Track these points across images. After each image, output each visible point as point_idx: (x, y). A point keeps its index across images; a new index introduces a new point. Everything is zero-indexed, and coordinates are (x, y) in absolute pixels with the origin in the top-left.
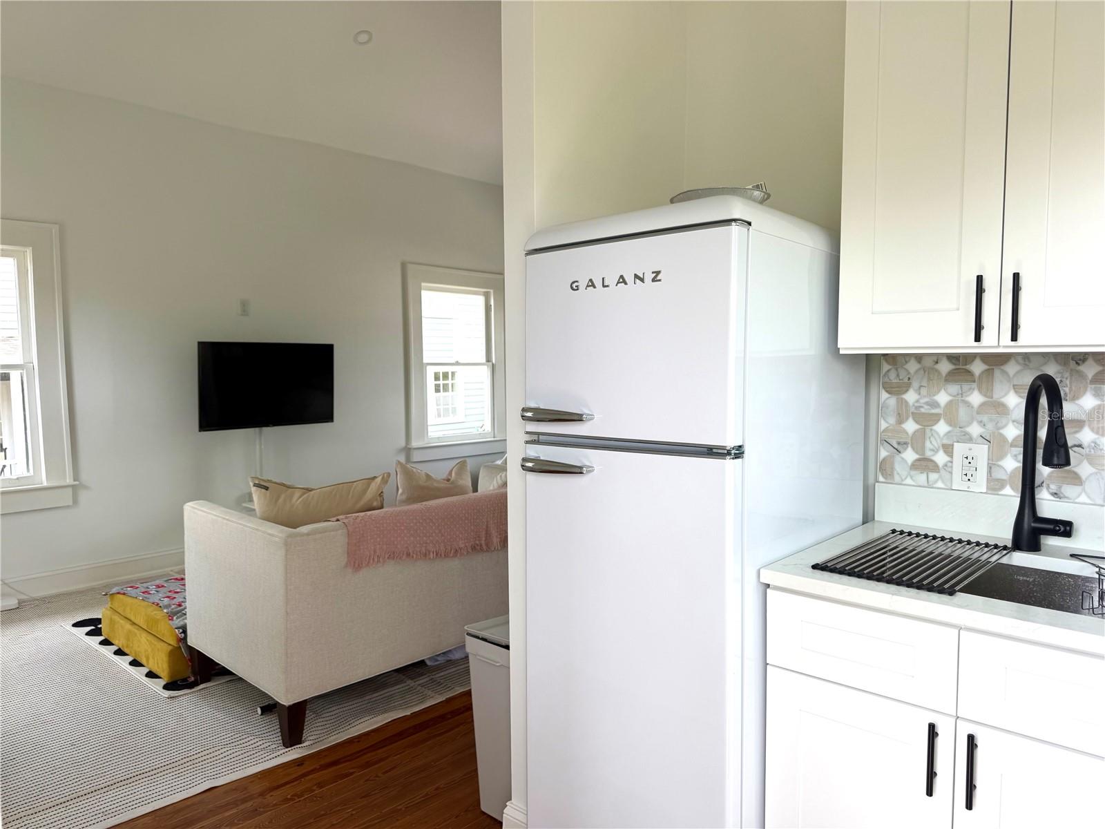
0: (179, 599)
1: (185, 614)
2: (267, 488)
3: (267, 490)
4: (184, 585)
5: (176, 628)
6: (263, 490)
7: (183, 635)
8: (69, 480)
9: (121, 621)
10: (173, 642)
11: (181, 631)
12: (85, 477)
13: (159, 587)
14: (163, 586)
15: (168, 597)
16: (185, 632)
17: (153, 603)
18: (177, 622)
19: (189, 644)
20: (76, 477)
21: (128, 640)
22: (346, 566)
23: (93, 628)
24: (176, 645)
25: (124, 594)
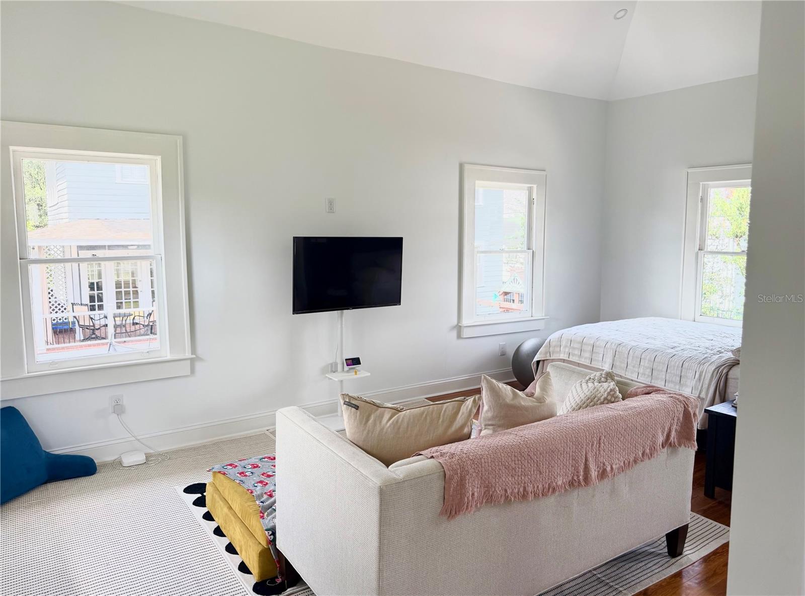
0: (270, 488)
1: (275, 510)
2: (357, 407)
3: (357, 409)
4: (275, 466)
5: (266, 530)
6: (353, 409)
7: (272, 537)
8: (188, 355)
9: (221, 502)
10: (264, 543)
11: (270, 532)
12: (200, 351)
13: (255, 467)
14: (257, 466)
15: (261, 482)
16: (274, 534)
17: (248, 490)
18: (267, 522)
19: (277, 547)
20: (194, 350)
21: (225, 521)
22: (441, 513)
23: (200, 495)
24: (266, 547)
25: (224, 474)
